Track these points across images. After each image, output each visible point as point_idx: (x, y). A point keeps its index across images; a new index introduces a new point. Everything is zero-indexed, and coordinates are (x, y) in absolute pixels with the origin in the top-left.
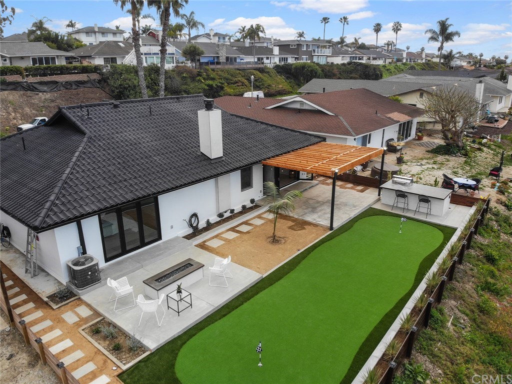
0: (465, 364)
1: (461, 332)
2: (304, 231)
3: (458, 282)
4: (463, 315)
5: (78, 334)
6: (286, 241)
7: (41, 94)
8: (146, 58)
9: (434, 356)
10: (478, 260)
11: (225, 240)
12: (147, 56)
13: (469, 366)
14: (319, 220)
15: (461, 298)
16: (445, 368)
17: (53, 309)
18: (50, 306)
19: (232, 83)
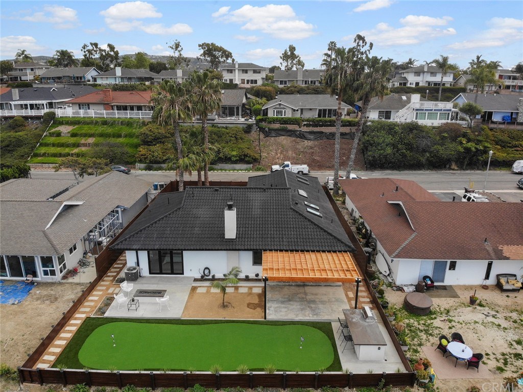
2: (251, 310)
6: (229, 309)
7: (306, 141)
8: (417, 113)
11: (209, 291)
12: (419, 112)
17: (112, 284)
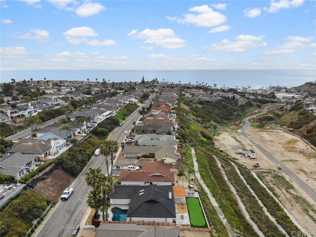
6: (184, 208)
10: (203, 202)
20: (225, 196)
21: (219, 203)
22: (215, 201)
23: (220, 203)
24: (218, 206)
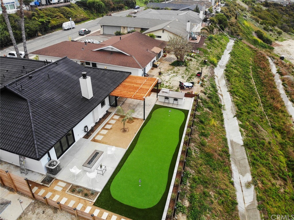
0: (200, 166)
1: (197, 155)
2: (134, 123)
3: (193, 135)
4: (196, 148)
5: (67, 194)
6: (129, 130)
9: (191, 167)
10: (198, 123)
11: (103, 135)
13: (202, 167)
14: (138, 116)
15: (195, 142)
16: (195, 170)
17: (48, 187)
18: (45, 186)
19: (53, 17)
20: (272, 120)
21: (247, 136)
22: (238, 128)
23: (250, 135)
24: (242, 143)
